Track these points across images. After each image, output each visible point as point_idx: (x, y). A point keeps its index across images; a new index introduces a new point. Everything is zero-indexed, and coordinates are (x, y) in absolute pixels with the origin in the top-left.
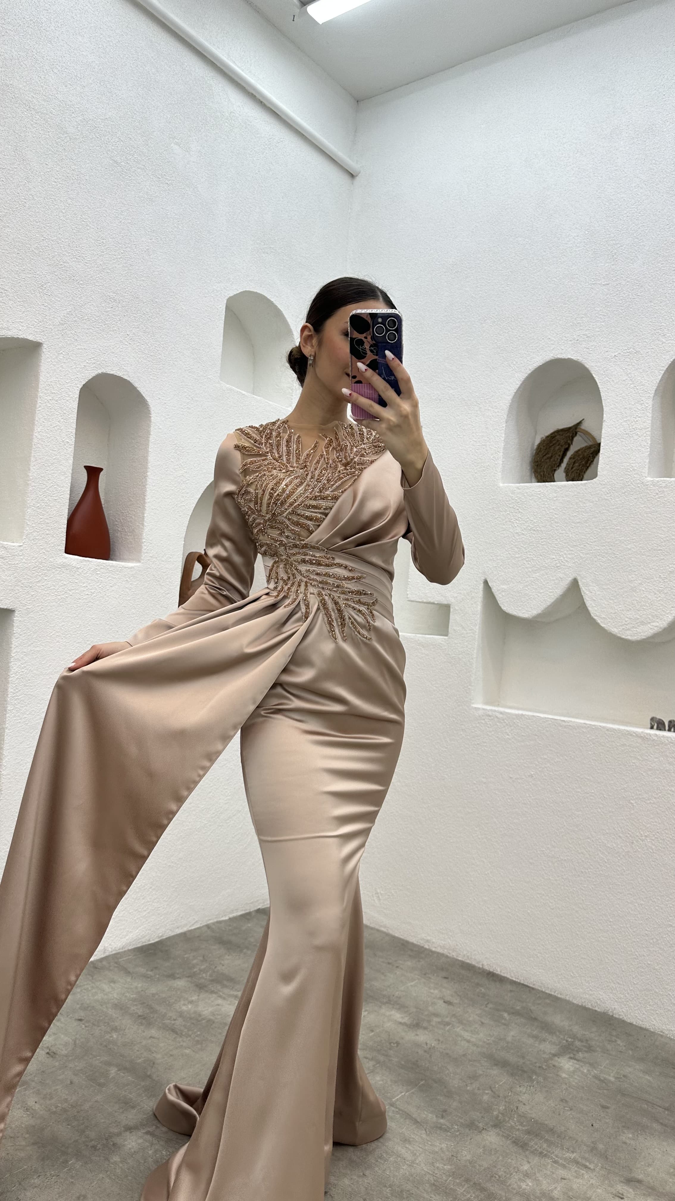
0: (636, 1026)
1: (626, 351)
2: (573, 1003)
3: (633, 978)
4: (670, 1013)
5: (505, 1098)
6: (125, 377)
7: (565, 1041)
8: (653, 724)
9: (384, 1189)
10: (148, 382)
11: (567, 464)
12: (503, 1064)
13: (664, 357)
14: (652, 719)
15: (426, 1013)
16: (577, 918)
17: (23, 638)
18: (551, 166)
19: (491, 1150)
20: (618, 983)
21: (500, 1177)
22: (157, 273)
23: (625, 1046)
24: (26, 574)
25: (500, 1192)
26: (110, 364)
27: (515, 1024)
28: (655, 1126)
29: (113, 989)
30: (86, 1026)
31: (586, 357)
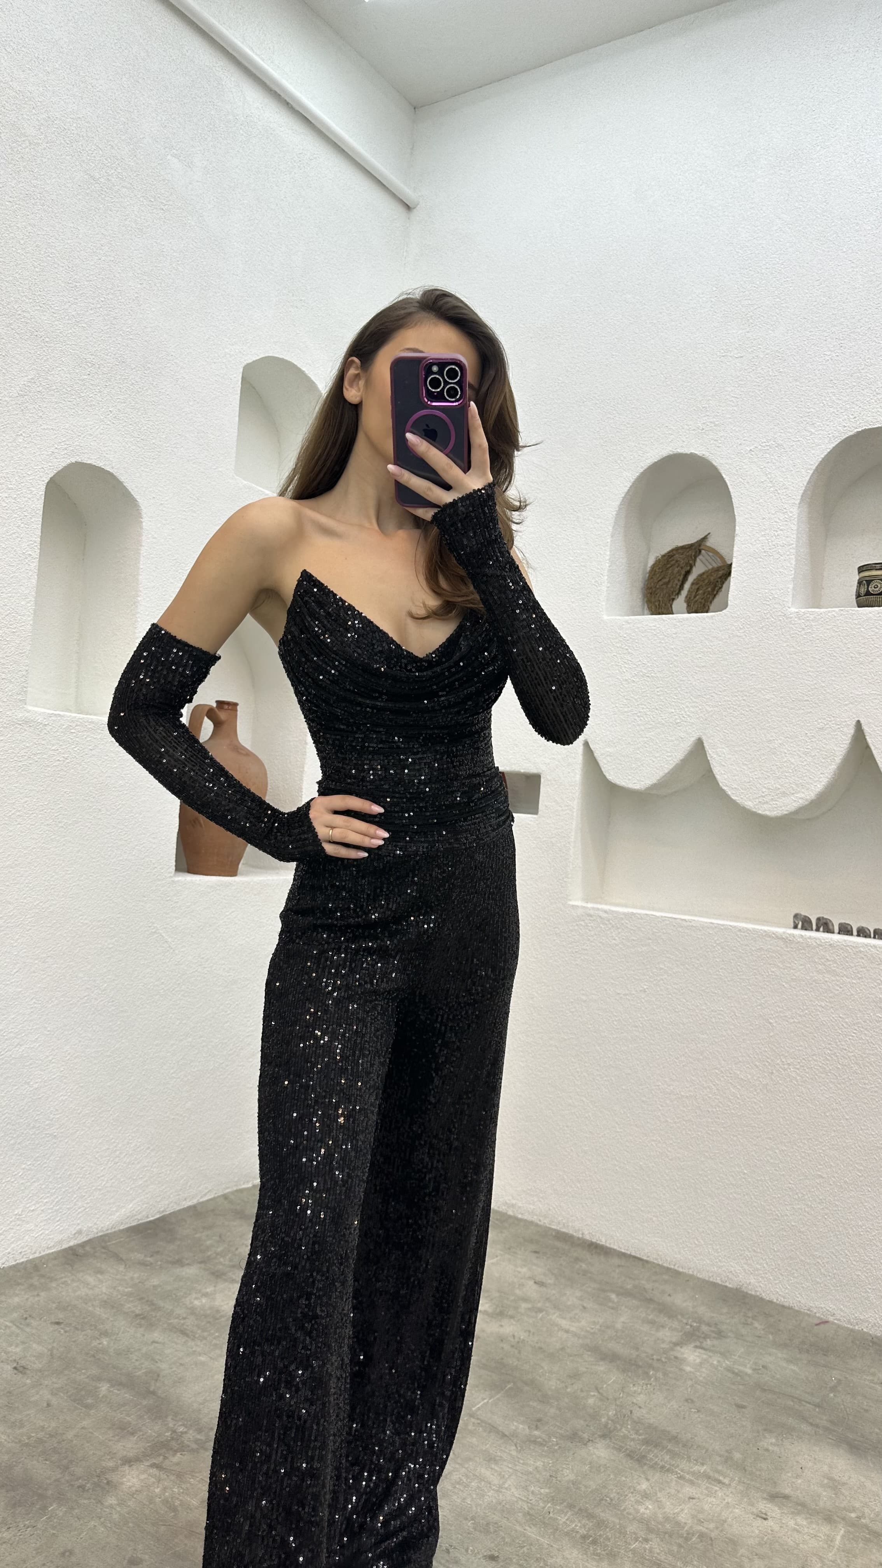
0: (778, 1304)
1: (762, 442)
2: (698, 1279)
3: (774, 1244)
4: (819, 1285)
5: (616, 1400)
6: (108, 468)
7: (688, 1327)
8: (797, 922)
9: (464, 1522)
10: (138, 475)
11: (690, 591)
12: (611, 1358)
13: (813, 452)
14: (796, 916)
15: (513, 1298)
16: (703, 1170)
19: (600, 1467)
20: (754, 1251)
21: (612, 1500)
22: (149, 330)
23: (763, 1329)
25: (613, 1519)
26: (86, 451)
27: (626, 1307)
28: (804, 1427)
29: (101, 1281)
30: (66, 1332)
31: (714, 451)
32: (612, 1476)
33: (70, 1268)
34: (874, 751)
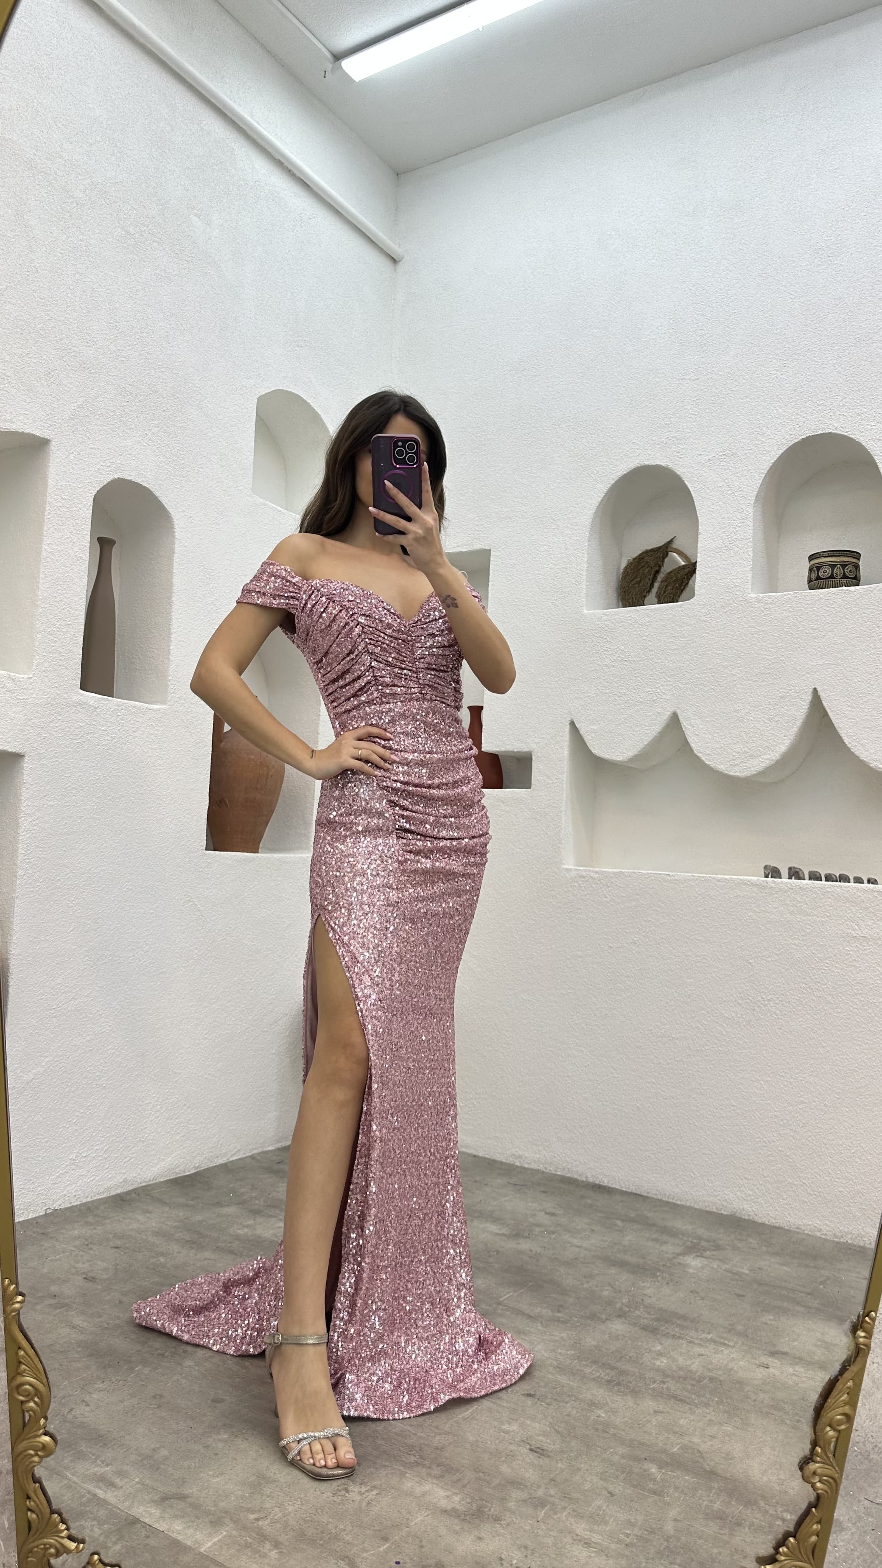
0: (768, 1225)
1: (721, 454)
2: (694, 1208)
4: (805, 1204)
5: (628, 1292)
6: (145, 484)
7: (689, 1243)
8: (767, 872)
10: (170, 491)
11: (659, 587)
12: (622, 1265)
13: (764, 458)
14: (766, 867)
15: (526, 1224)
17: (35, 789)
18: (628, 247)
19: (618, 1336)
20: (746, 1178)
22: (178, 364)
23: (757, 1243)
24: (37, 712)
25: (633, 1370)
26: (127, 468)
27: (631, 1229)
28: (798, 1308)
29: (149, 1218)
30: (125, 1253)
31: (677, 462)
32: (629, 1342)
33: (120, 1210)
34: (830, 714)
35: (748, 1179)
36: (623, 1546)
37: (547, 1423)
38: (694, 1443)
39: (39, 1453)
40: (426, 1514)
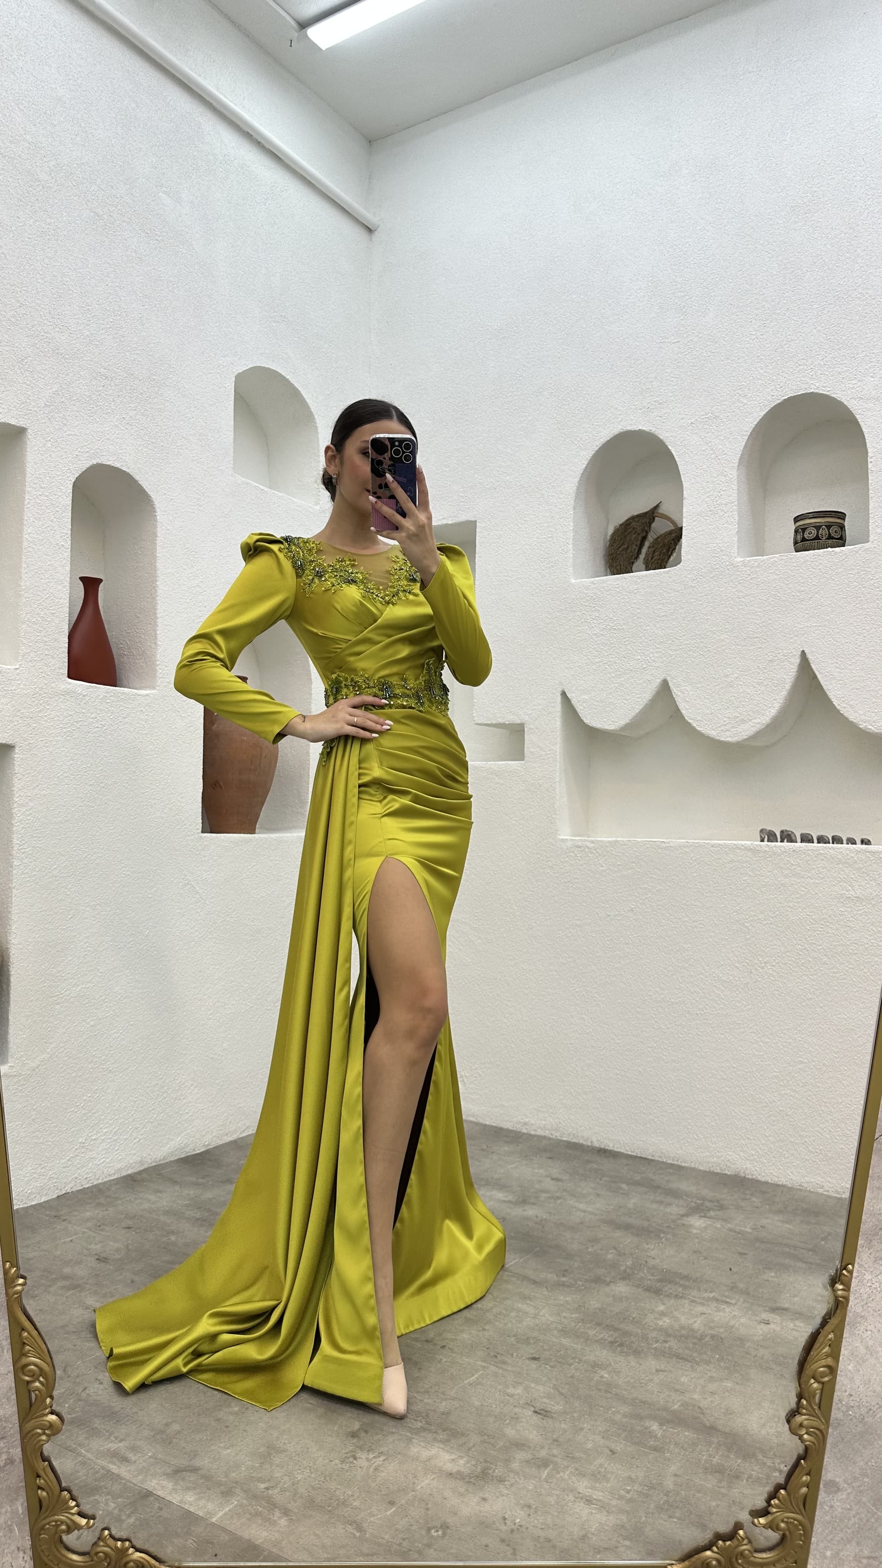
0: (771, 1184)
1: (703, 417)
2: (701, 1170)
3: (765, 1130)
5: (632, 1255)
6: (124, 469)
7: (693, 1204)
8: (763, 836)
9: (508, 1338)
10: (151, 474)
11: (646, 554)
12: (627, 1227)
13: (747, 420)
14: (762, 831)
15: (532, 1190)
17: (26, 780)
18: (604, 210)
19: (622, 1298)
20: (748, 1138)
21: (634, 1318)
22: (153, 345)
23: (760, 1202)
24: (25, 702)
25: (636, 1330)
26: (105, 453)
27: (636, 1192)
28: (799, 1264)
29: (160, 1197)
30: (136, 1233)
31: (659, 427)
32: (633, 1303)
33: (131, 1190)
34: (819, 676)
35: (750, 1139)
36: (624, 1502)
37: (551, 1385)
38: (694, 1399)
39: (47, 1432)
40: (432, 1478)
